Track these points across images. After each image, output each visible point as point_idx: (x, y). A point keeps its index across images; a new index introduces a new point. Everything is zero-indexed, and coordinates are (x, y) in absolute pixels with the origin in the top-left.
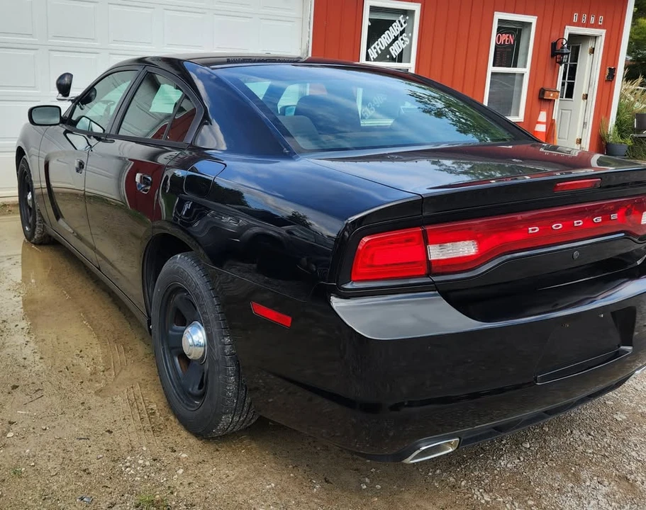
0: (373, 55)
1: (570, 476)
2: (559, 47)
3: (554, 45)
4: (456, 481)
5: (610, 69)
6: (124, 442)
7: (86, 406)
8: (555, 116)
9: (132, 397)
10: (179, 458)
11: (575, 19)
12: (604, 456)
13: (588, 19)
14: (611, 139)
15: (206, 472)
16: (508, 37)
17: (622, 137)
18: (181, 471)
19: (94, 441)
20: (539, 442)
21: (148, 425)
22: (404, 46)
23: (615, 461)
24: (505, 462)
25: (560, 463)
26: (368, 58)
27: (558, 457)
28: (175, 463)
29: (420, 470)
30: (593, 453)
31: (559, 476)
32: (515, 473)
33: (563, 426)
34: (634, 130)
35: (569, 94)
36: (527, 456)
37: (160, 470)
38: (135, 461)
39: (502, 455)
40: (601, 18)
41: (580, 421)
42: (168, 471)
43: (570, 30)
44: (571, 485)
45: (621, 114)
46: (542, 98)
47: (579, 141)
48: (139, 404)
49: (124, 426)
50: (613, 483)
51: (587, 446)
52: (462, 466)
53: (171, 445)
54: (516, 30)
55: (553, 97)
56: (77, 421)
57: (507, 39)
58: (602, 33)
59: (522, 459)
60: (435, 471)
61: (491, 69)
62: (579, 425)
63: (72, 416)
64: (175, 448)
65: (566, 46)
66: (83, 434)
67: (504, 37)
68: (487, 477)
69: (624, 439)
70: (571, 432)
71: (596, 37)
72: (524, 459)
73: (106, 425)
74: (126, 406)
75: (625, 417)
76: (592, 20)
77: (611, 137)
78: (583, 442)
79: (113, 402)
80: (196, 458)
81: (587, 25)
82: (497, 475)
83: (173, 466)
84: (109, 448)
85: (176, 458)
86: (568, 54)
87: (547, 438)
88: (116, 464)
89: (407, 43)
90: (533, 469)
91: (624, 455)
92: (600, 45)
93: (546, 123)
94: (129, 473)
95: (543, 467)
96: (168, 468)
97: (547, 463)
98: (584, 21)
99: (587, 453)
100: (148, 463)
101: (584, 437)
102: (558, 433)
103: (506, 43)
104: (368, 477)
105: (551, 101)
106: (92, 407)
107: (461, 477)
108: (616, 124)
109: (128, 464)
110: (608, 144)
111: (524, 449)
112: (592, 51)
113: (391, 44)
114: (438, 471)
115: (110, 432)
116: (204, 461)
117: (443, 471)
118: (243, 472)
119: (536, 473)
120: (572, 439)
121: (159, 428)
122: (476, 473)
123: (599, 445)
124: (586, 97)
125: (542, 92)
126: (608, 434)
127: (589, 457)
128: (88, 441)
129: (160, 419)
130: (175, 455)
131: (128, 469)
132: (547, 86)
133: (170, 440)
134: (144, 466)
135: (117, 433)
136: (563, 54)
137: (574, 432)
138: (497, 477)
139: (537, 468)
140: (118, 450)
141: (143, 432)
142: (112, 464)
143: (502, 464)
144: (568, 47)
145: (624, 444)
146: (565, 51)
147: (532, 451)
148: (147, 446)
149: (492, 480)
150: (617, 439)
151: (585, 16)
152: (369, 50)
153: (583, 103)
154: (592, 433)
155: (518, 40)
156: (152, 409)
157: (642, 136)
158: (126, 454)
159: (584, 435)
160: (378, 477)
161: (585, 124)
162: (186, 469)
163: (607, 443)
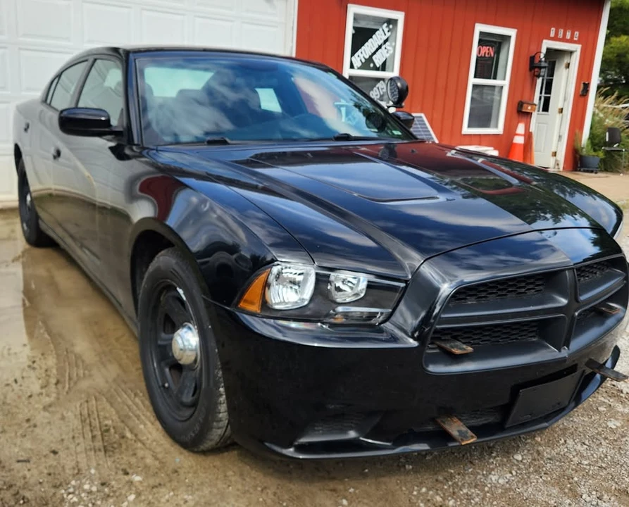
0: (357, 64)
1: (566, 490)
2: (536, 61)
3: (532, 59)
4: (444, 500)
5: (584, 84)
6: (69, 464)
7: (32, 423)
8: (532, 129)
9: (85, 412)
10: (132, 482)
11: (552, 34)
12: (601, 467)
13: (565, 34)
14: (584, 152)
15: (161, 497)
16: (489, 49)
17: (595, 150)
18: (132, 497)
19: (34, 463)
20: (531, 454)
21: (99, 444)
22: (388, 55)
23: (613, 474)
24: (496, 477)
25: (555, 476)
26: (352, 66)
27: (553, 470)
28: (127, 488)
29: (404, 489)
30: (589, 465)
31: (555, 491)
32: (507, 489)
33: (556, 435)
34: (606, 144)
35: (546, 108)
36: (519, 469)
37: (108, 496)
38: (80, 487)
39: (493, 469)
40: (577, 34)
41: (573, 429)
42: (117, 497)
43: (547, 44)
44: (568, 501)
45: (594, 128)
46: (520, 111)
47: (555, 154)
48: (92, 420)
49: (72, 446)
50: (613, 498)
51: (582, 456)
52: (450, 483)
53: (123, 467)
54: (497, 43)
55: (531, 109)
56: (18, 441)
57: (487, 52)
58: (577, 48)
59: (514, 473)
60: (421, 489)
61: (472, 80)
62: (572, 434)
63: (13, 434)
64: (128, 470)
65: (543, 59)
66: (23, 456)
67: (485, 49)
68: (478, 495)
69: (620, 448)
70: (565, 441)
71: (571, 53)
72: (517, 473)
73: (52, 445)
74: (76, 423)
75: (619, 424)
76: (568, 36)
77: (584, 150)
78: (578, 453)
79: (63, 418)
80: (152, 481)
81: (564, 40)
82: (488, 492)
83: (124, 492)
84: (52, 471)
85: (128, 482)
86: (545, 67)
87: (540, 448)
88: (57, 490)
89: (391, 52)
90: (526, 484)
91: (622, 466)
92: (575, 60)
93: (525, 135)
94: (72, 501)
95: (537, 482)
96: (117, 494)
97: (541, 477)
98: (561, 35)
99: (583, 464)
100: (94, 489)
101: (579, 447)
102: (552, 444)
103: (487, 55)
104: (345, 498)
105: (529, 114)
106: (38, 424)
107: (449, 496)
108: (590, 138)
109: (71, 490)
110: (581, 157)
111: (516, 463)
112: (568, 66)
113: (375, 53)
114: (424, 490)
115: (55, 452)
116: (160, 484)
117: (429, 489)
118: (204, 497)
119: (530, 489)
120: (566, 450)
121: (113, 447)
122: (465, 491)
123: (595, 455)
124: (561, 111)
125: (521, 104)
126: (603, 443)
127: (585, 469)
128: (28, 464)
129: (115, 437)
130: (127, 478)
131: (70, 496)
132: (525, 99)
133: (123, 462)
134: (90, 492)
135: (62, 454)
136: (540, 68)
137: (568, 441)
138: (488, 494)
139: (531, 483)
140: (62, 473)
141: (93, 453)
142: (53, 490)
143: (493, 479)
144: (545, 61)
145: (621, 454)
146: (543, 64)
147: (524, 464)
148: (96, 469)
149: (483, 499)
150: (613, 449)
151: (561, 32)
152: (353, 58)
153: (559, 116)
154: (587, 443)
155: (498, 52)
156: (106, 426)
157: (613, 149)
158: (70, 478)
159: (579, 444)
160: (357, 498)
161: (560, 137)
162: (138, 494)
163: (603, 454)
